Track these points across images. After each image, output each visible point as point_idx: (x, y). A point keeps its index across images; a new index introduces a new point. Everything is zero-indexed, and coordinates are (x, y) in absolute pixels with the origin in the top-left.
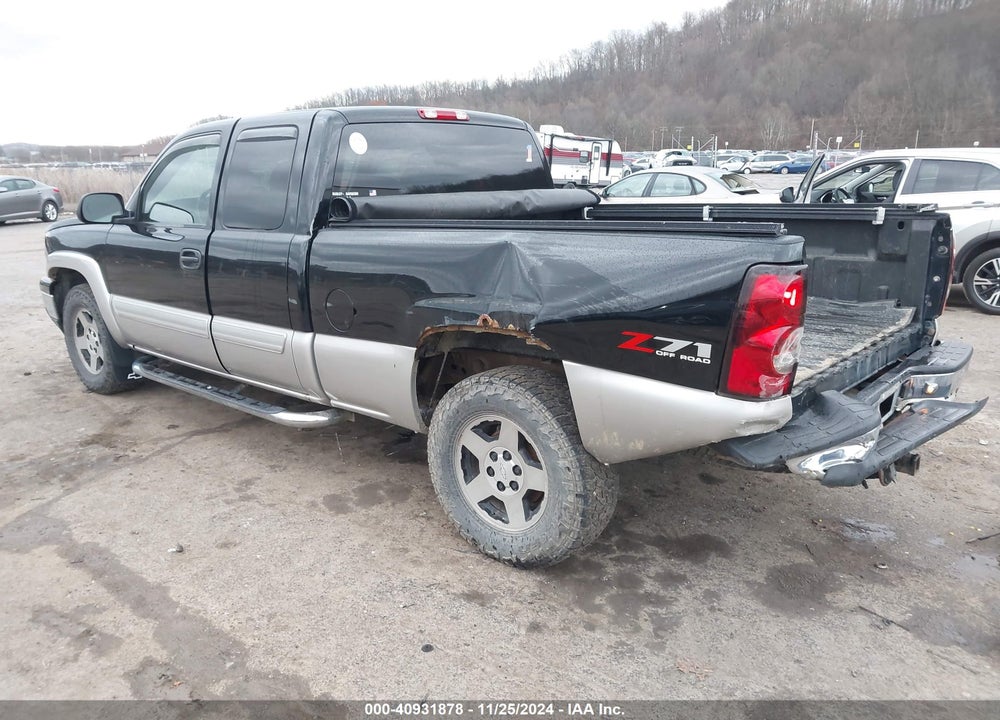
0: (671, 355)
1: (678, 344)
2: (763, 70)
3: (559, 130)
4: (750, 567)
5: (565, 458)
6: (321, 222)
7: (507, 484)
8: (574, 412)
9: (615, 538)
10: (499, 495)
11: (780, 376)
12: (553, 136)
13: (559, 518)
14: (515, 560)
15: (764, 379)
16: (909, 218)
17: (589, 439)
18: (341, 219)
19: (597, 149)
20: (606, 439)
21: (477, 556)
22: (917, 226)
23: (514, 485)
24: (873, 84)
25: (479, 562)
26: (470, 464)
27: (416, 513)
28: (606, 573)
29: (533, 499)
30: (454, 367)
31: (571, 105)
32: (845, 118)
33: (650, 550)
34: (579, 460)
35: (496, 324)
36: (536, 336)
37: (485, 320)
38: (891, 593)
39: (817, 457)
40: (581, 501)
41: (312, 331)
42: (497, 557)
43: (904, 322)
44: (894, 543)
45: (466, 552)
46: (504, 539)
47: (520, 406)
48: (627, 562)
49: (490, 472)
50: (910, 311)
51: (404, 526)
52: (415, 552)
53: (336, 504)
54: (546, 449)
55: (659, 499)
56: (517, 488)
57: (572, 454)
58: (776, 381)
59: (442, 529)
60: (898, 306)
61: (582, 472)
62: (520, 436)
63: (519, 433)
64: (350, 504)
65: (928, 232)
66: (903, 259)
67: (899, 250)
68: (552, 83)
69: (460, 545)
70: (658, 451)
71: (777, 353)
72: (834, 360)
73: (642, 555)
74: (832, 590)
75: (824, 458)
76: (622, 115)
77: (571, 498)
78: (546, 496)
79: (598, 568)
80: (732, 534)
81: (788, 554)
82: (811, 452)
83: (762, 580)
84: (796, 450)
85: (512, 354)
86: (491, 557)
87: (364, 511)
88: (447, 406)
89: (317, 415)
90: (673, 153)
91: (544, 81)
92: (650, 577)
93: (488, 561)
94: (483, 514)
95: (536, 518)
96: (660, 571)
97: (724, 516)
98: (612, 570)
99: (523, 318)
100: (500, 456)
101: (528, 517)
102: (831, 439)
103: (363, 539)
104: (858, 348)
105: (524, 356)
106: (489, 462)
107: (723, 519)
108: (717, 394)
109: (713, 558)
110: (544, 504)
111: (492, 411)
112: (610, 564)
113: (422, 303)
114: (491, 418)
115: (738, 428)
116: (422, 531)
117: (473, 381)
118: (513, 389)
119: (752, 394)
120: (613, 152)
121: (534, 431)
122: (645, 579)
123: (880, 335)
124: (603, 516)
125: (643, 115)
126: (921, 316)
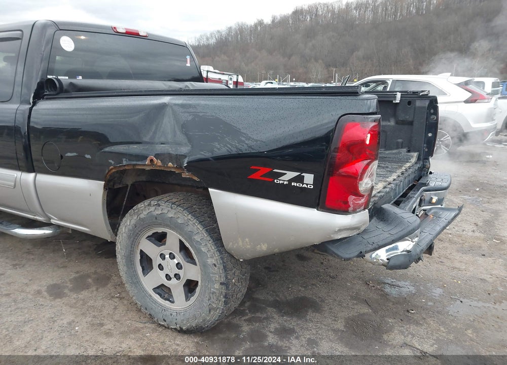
0: (285, 183)
1: (290, 175)
2: (310, 44)
3: (211, 68)
4: (334, 318)
5: (212, 257)
6: (39, 95)
7: (172, 276)
8: (217, 224)
9: (247, 304)
10: (167, 283)
11: (363, 196)
12: (208, 71)
13: (209, 300)
14: (179, 329)
15: (351, 198)
16: (415, 99)
17: (229, 244)
18: (52, 93)
19: (231, 79)
20: (241, 243)
21: (153, 326)
22: (418, 103)
23: (177, 276)
24: (360, 53)
25: (154, 330)
26: (146, 262)
27: (113, 295)
28: (242, 331)
29: (190, 286)
30: (138, 194)
31: (217, 58)
32: (348, 69)
33: (271, 311)
34: (222, 258)
35: (159, 163)
36: (189, 171)
37: (152, 161)
38: (421, 331)
39: (384, 249)
40: (224, 287)
41: (34, 172)
42: (167, 326)
43: (414, 160)
44: (415, 294)
45: (145, 323)
46: (171, 314)
47: (179, 221)
48: (256, 322)
49: (161, 267)
50: (415, 154)
51: (103, 306)
52: (109, 326)
53: (56, 292)
54: (199, 251)
55: (274, 273)
56: (180, 278)
57: (217, 254)
58: (360, 200)
59: (130, 306)
60: (409, 151)
61: (225, 267)
62: (181, 242)
63: (180, 241)
64: (66, 291)
65: (424, 107)
66: (411, 123)
67: (409, 118)
68: (207, 47)
69: (142, 318)
70: (277, 250)
71: (361, 179)
72: (384, 184)
73: (265, 315)
74: (387, 332)
75: (387, 251)
76: (243, 64)
77: (217, 286)
78: (199, 284)
79: (236, 328)
80: (320, 295)
81: (356, 307)
82: (380, 247)
83: (342, 328)
84: (371, 247)
85: (176, 184)
86: (163, 326)
87: (75, 296)
88: (128, 222)
89: (43, 229)
90: (269, 82)
91: (203, 46)
92: (271, 332)
93: (160, 329)
94: (157, 297)
95: (193, 299)
96: (278, 327)
97: (314, 283)
98: (246, 328)
99: (178, 158)
100: (167, 256)
101: (187, 299)
102: (393, 238)
103: (72, 318)
104: (394, 176)
105: (185, 186)
106: (159, 261)
107: (313, 285)
108: (317, 210)
109: (310, 315)
110: (198, 289)
111: (160, 225)
112: (245, 324)
113: (107, 149)
114: (160, 230)
115: (333, 234)
116: (115, 308)
117: (146, 204)
118: (175, 209)
119: (343, 209)
120: (239, 81)
121: (190, 240)
122: (268, 333)
123: (404, 168)
124: (239, 295)
125: (253, 64)
126: (422, 157)
